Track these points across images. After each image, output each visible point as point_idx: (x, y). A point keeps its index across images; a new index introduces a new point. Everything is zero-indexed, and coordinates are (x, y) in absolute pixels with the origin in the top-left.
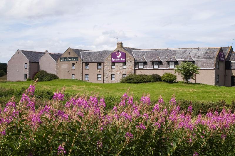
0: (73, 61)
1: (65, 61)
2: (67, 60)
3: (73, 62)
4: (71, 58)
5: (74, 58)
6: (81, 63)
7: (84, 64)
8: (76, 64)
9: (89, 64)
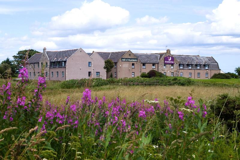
0: (133, 61)
1: (126, 61)
2: (128, 60)
3: (133, 63)
4: (132, 59)
5: (134, 59)
6: (140, 63)
7: (142, 64)
8: (135, 64)
9: (146, 64)
